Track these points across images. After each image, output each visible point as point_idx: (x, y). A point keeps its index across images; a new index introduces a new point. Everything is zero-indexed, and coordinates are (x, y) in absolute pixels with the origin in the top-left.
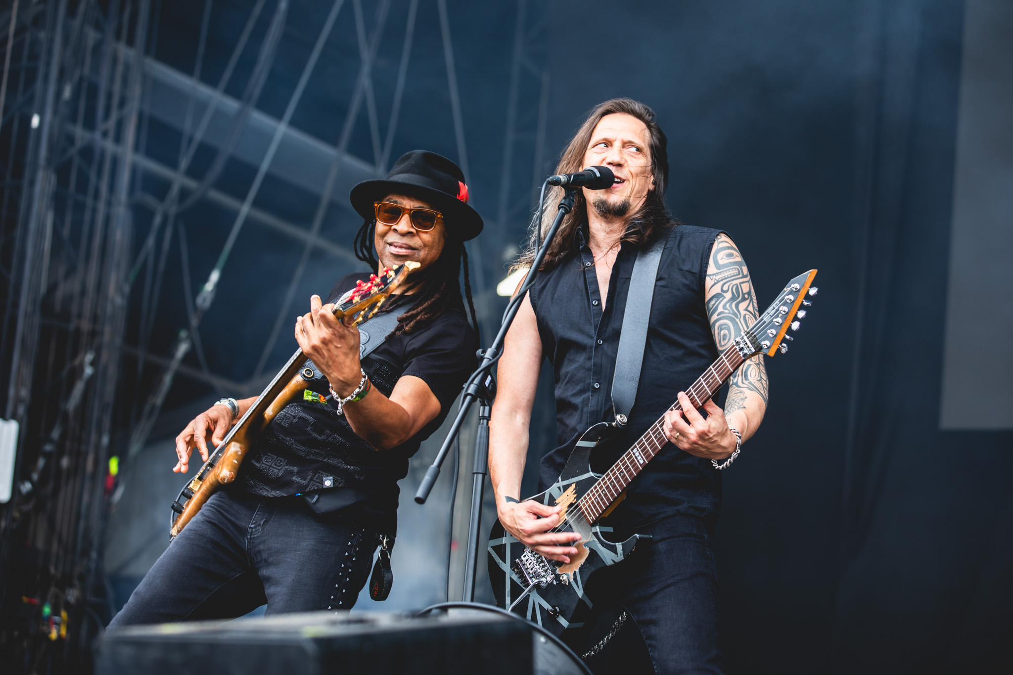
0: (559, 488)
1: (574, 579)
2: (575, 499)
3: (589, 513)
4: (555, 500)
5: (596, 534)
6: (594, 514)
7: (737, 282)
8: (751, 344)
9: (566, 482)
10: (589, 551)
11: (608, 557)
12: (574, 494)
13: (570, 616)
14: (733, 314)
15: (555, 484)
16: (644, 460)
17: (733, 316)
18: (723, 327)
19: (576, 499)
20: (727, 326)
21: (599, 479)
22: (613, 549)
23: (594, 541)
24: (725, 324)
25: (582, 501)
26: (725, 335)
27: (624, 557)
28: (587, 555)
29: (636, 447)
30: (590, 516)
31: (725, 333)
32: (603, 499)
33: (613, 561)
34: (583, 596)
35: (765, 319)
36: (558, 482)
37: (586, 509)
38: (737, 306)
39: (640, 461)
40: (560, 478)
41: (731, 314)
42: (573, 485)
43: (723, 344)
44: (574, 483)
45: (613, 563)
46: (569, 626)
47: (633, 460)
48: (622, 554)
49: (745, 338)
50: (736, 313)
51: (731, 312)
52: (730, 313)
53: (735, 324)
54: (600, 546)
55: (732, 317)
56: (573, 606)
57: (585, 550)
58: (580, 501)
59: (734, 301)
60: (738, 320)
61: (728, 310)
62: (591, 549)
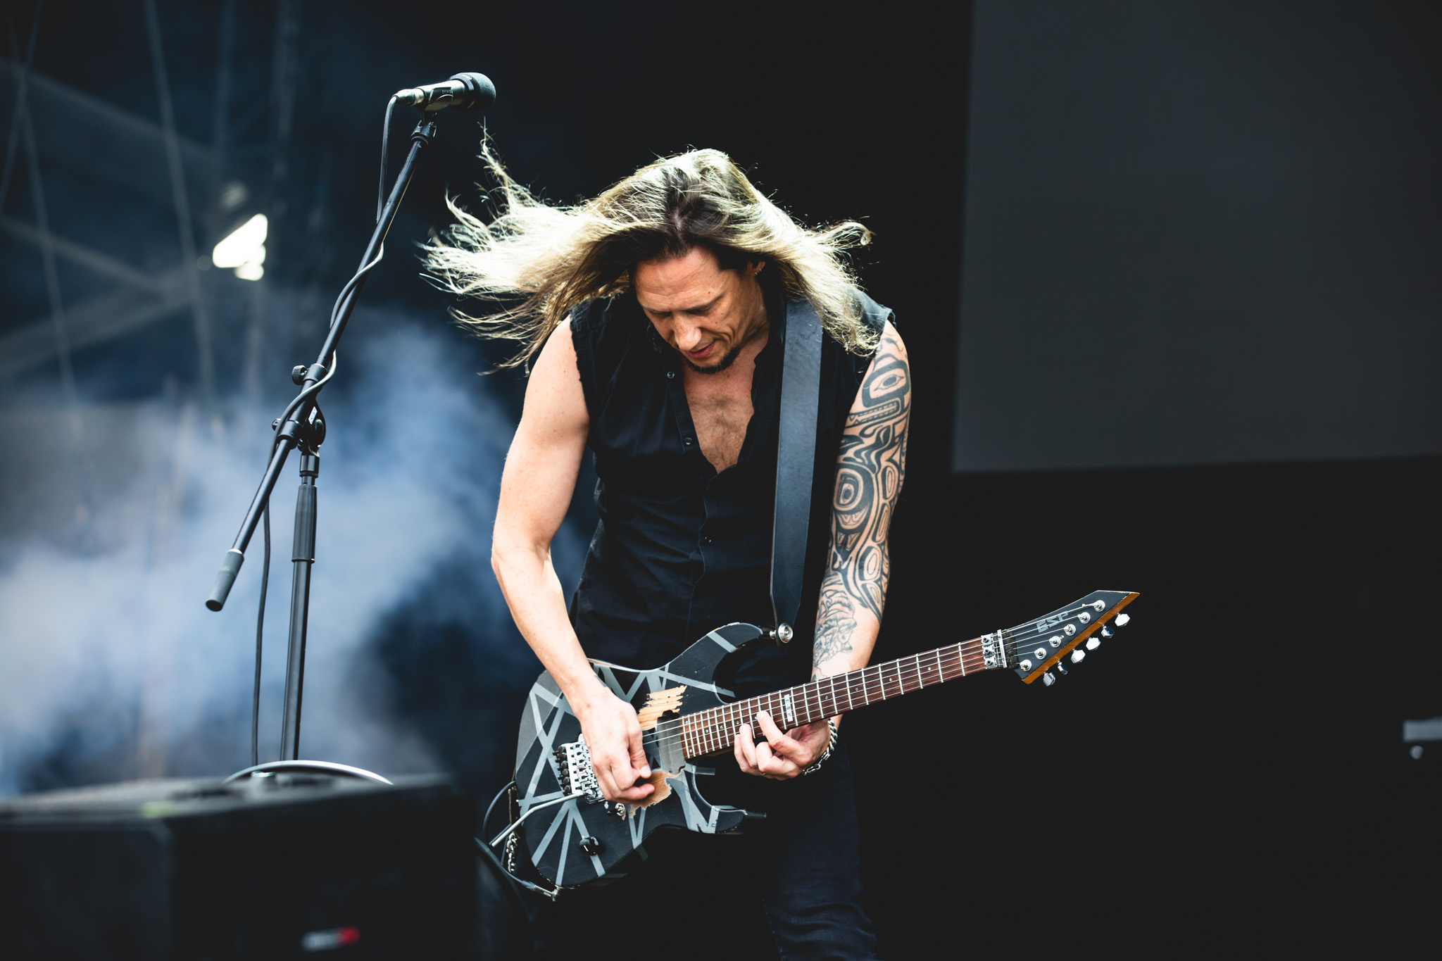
0: (661, 679)
1: (635, 817)
2: (678, 707)
3: (689, 744)
4: (649, 692)
5: (688, 775)
6: (697, 750)
7: (890, 423)
8: (1006, 654)
9: (673, 677)
10: (670, 793)
11: (695, 820)
12: (680, 700)
13: (610, 865)
14: (868, 466)
15: (657, 670)
16: (794, 718)
17: (868, 469)
18: (849, 478)
19: (678, 710)
20: (854, 480)
21: (722, 704)
22: (706, 813)
23: (683, 783)
24: (853, 477)
25: (686, 720)
26: (848, 492)
27: (716, 832)
28: (666, 797)
29: (789, 693)
30: (690, 748)
31: (849, 488)
32: (717, 737)
33: (699, 828)
34: (639, 847)
35: (1039, 628)
36: (663, 669)
37: (688, 735)
38: (878, 457)
39: (788, 715)
40: (667, 666)
41: (865, 465)
42: (682, 687)
43: (842, 502)
44: (685, 685)
45: (697, 830)
46: (603, 876)
47: (779, 710)
48: (715, 826)
49: (1001, 641)
50: (873, 465)
51: (867, 462)
52: (863, 463)
53: (868, 481)
54: (688, 795)
55: (865, 470)
56: (621, 854)
57: (665, 788)
58: (683, 718)
59: (876, 449)
60: (873, 476)
61: (862, 459)
62: (673, 791)
